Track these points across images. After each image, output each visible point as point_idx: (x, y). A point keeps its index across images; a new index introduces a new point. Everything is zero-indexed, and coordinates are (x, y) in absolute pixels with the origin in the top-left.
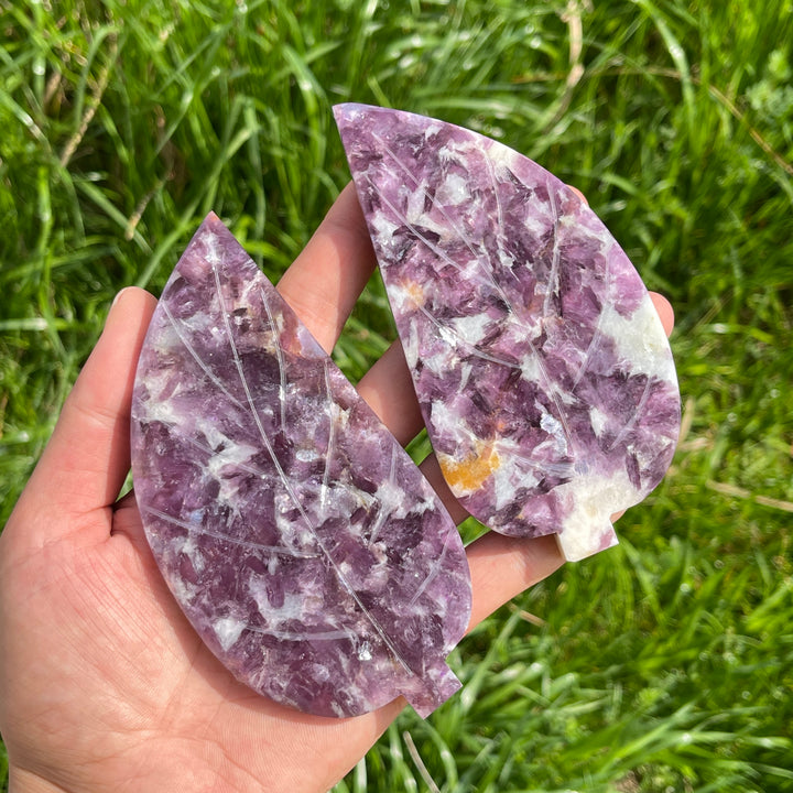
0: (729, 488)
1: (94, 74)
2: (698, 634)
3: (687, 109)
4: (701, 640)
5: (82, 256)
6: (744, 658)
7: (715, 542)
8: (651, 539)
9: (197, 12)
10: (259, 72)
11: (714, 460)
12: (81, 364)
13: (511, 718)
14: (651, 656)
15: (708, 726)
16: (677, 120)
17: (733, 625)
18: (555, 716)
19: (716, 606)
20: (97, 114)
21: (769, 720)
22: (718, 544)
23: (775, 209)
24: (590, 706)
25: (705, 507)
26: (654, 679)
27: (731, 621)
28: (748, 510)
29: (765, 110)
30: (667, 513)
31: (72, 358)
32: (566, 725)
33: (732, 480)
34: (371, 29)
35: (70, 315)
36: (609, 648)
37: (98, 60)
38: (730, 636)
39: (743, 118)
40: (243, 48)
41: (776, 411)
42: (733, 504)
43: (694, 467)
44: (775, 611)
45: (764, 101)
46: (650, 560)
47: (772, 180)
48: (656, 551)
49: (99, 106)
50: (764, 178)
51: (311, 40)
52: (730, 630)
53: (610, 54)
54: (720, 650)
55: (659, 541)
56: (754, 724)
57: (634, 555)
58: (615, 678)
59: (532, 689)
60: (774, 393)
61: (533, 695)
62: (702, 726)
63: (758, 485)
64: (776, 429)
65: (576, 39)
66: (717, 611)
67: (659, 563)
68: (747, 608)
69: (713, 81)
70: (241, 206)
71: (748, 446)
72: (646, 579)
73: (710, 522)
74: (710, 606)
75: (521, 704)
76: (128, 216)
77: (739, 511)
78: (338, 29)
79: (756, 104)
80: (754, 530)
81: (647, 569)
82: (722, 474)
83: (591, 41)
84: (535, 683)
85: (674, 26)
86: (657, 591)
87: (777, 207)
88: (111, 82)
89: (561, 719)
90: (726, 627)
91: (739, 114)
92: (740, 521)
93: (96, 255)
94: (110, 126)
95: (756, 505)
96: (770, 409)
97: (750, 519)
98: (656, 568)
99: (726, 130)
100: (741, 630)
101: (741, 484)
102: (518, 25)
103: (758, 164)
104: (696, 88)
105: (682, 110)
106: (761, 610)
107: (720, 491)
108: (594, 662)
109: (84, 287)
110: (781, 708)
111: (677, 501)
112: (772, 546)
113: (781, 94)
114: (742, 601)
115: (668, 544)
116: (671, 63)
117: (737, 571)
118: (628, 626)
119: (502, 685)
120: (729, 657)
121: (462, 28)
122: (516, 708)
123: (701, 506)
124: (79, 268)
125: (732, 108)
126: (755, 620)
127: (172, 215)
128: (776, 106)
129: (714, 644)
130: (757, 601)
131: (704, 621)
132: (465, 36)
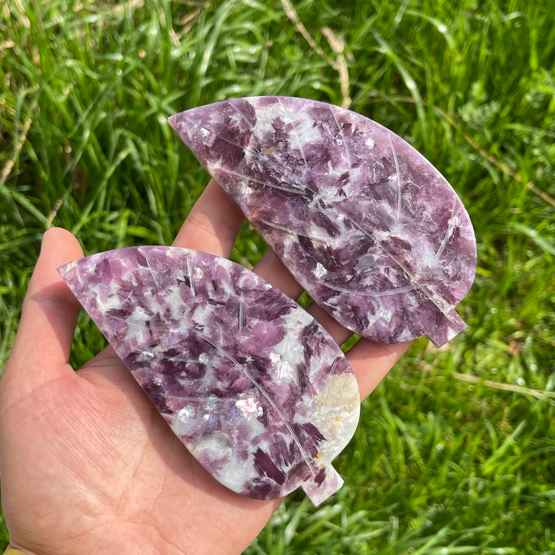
0: (468, 377)
1: (22, 121)
2: (449, 479)
3: (420, 124)
4: (452, 483)
5: (18, 242)
6: (481, 494)
7: (459, 414)
8: (415, 414)
9: (87, 77)
10: (132, 113)
11: (456, 358)
12: (19, 317)
13: (322, 544)
14: (417, 495)
15: (460, 542)
16: (415, 131)
17: (474, 471)
18: (352, 542)
19: (461, 458)
20: (25, 146)
21: (501, 535)
22: (461, 416)
23: (485, 186)
24: (376, 533)
25: (451, 390)
26: (420, 511)
27: (473, 469)
28: (479, 391)
29: (472, 121)
30: (425, 396)
31: (12, 313)
32: (360, 547)
33: (469, 372)
34: (204, 82)
35: (11, 284)
36: (390, 492)
37: (23, 111)
38: (472, 479)
39: (458, 127)
40: (120, 98)
41: (496, 322)
42: (470, 387)
43: (443, 364)
44: (502, 459)
45: (471, 116)
46: (414, 429)
47: (482, 167)
48: (419, 423)
49: (25, 141)
50: (476, 166)
51: (165, 91)
52: (473, 474)
53: (367, 89)
54: (466, 488)
55: (421, 416)
56: (491, 538)
57: (403, 426)
58: (395, 512)
59: (335, 524)
60: (493, 310)
61: (336, 527)
62: (455, 542)
63: (487, 373)
64: (496, 334)
65: (344, 80)
66: (462, 462)
67: (420, 430)
68: (482, 458)
69: (437, 103)
70: (125, 203)
71: (480, 347)
72: (412, 442)
73: (453, 401)
74: (456, 459)
75: (328, 534)
76: (46, 214)
77: (474, 392)
78: (183, 83)
79: (466, 117)
80: (484, 404)
81: (412, 436)
82: (463, 367)
83: (354, 82)
84: (336, 519)
85: (410, 69)
86: (420, 450)
87: (487, 184)
88: (32, 125)
89: (357, 543)
90: (470, 473)
91: (455, 125)
92: (475, 399)
93: (27, 241)
94: (32, 154)
95: (485, 387)
96: (491, 322)
97: (482, 397)
98: (418, 434)
99: (448, 135)
100: (479, 474)
101: (476, 374)
102: (304, 74)
103: (472, 157)
104: (426, 109)
105: (418, 124)
106: (492, 460)
107: (461, 379)
108: (380, 503)
109: (21, 264)
110: (510, 526)
111: (432, 387)
112: (497, 415)
113: (482, 111)
114: (478, 454)
115: (426, 417)
116: (409, 94)
117: (475, 433)
118: (402, 476)
119: (315, 522)
120: (472, 493)
121: (266, 78)
122: (324, 537)
123: (448, 390)
124: (16, 250)
125: (451, 121)
126: (488, 467)
127: (77, 212)
128: (479, 118)
129: (461, 485)
130: (489, 453)
131: (451, 470)
132: (269, 83)
